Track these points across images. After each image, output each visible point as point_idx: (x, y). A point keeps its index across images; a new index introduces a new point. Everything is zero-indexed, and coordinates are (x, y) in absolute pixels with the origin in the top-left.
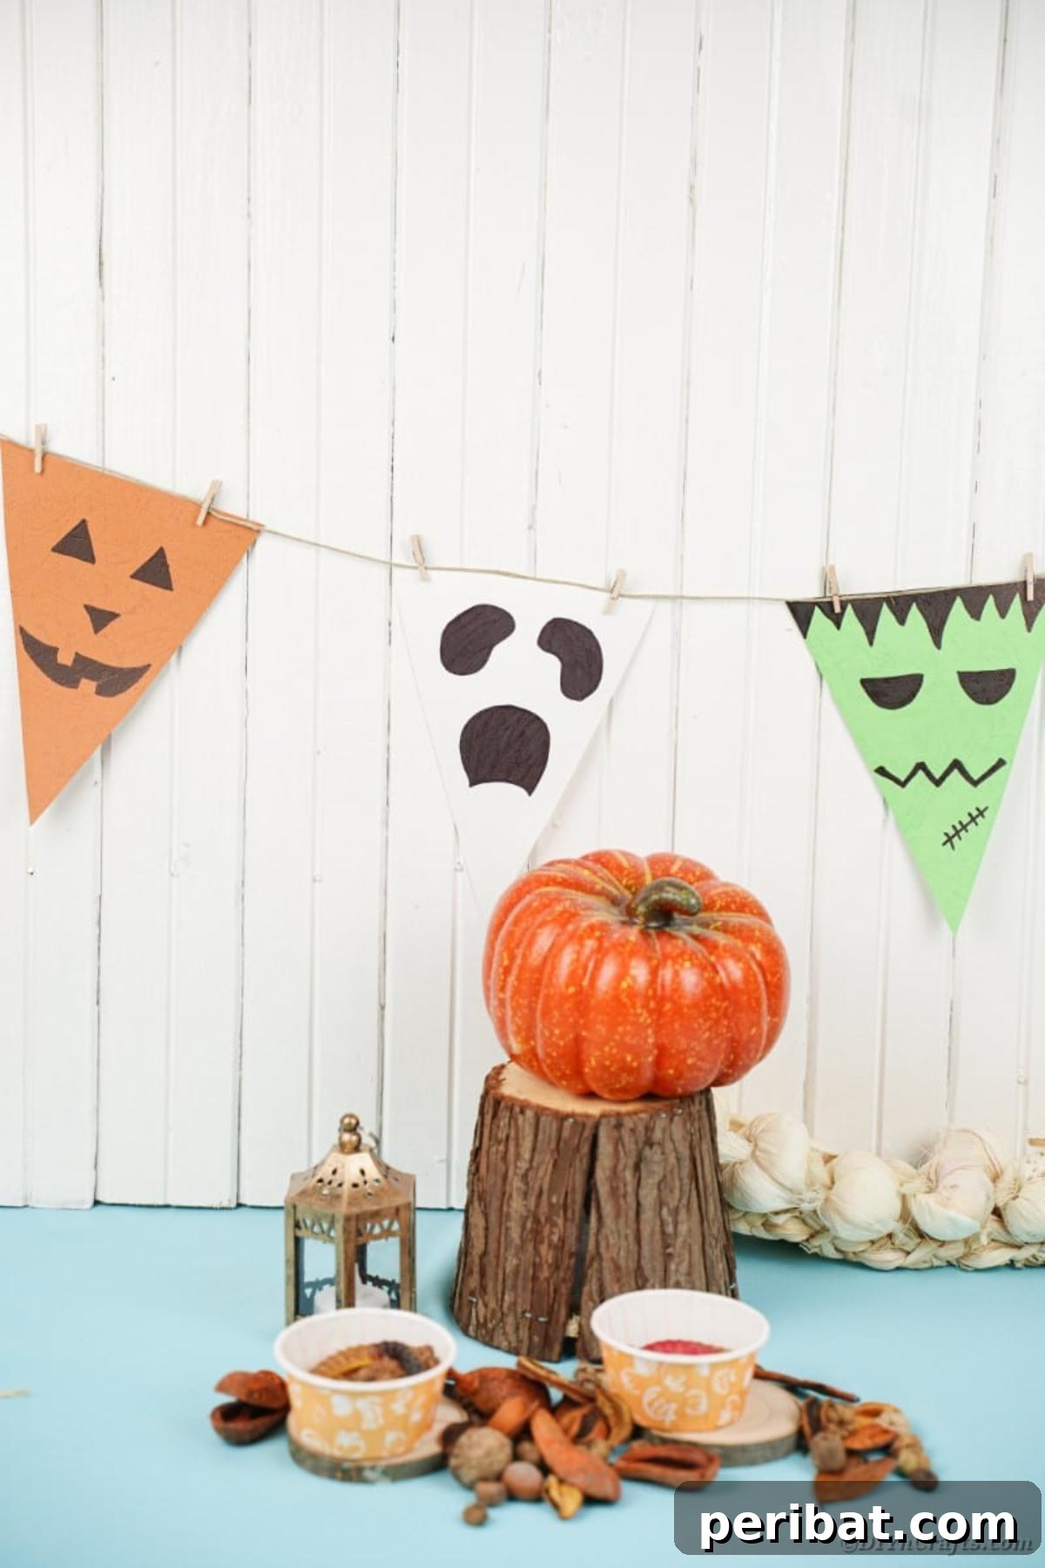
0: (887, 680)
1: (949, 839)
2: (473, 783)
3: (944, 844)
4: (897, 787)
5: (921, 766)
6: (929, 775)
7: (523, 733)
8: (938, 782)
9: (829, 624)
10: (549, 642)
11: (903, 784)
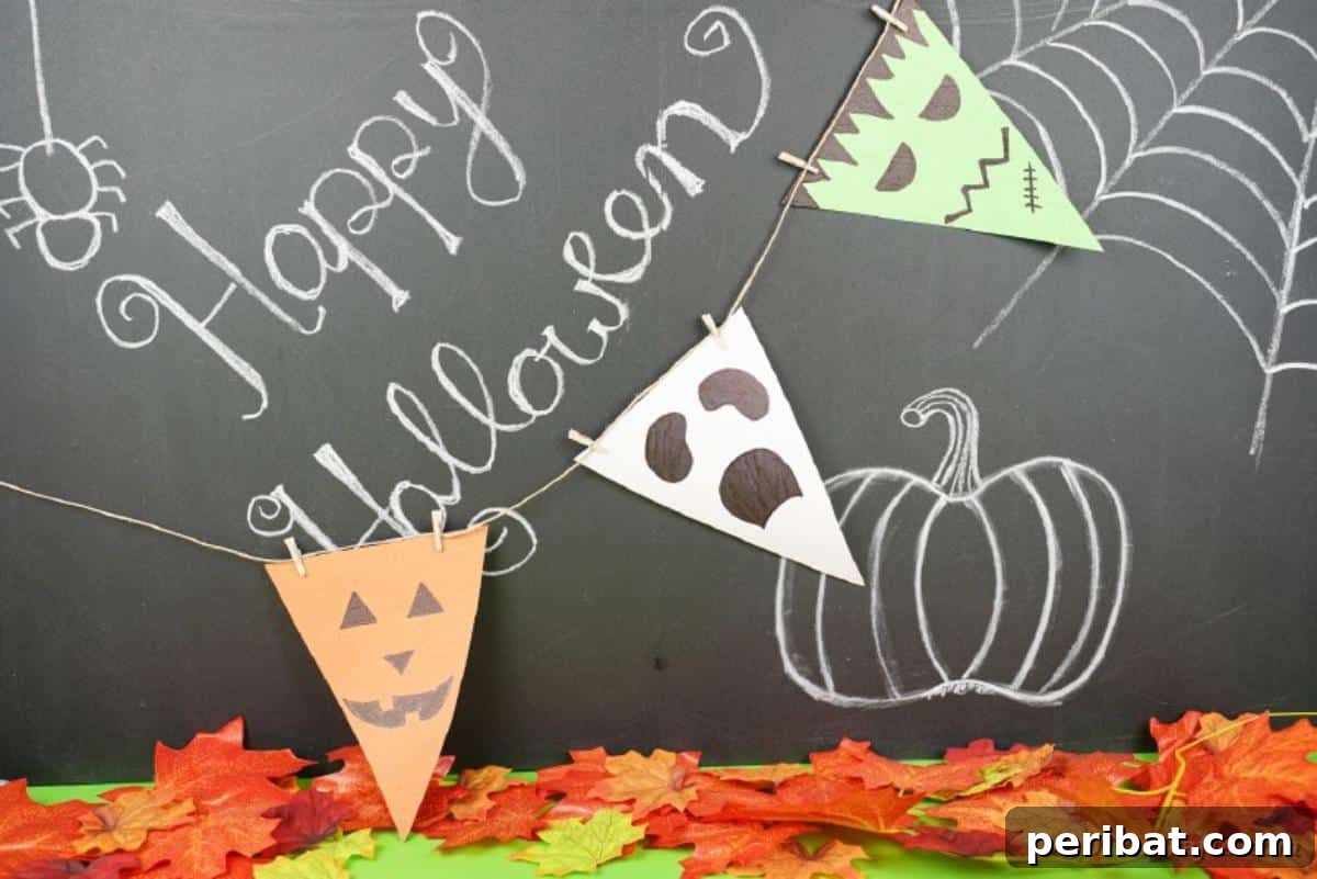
0: (889, 170)
1: (1032, 205)
2: (763, 525)
3: (1033, 210)
4: (969, 215)
5: (966, 189)
6: (976, 187)
7: (758, 469)
8: (986, 184)
9: (822, 183)
10: (712, 403)
11: (970, 210)
